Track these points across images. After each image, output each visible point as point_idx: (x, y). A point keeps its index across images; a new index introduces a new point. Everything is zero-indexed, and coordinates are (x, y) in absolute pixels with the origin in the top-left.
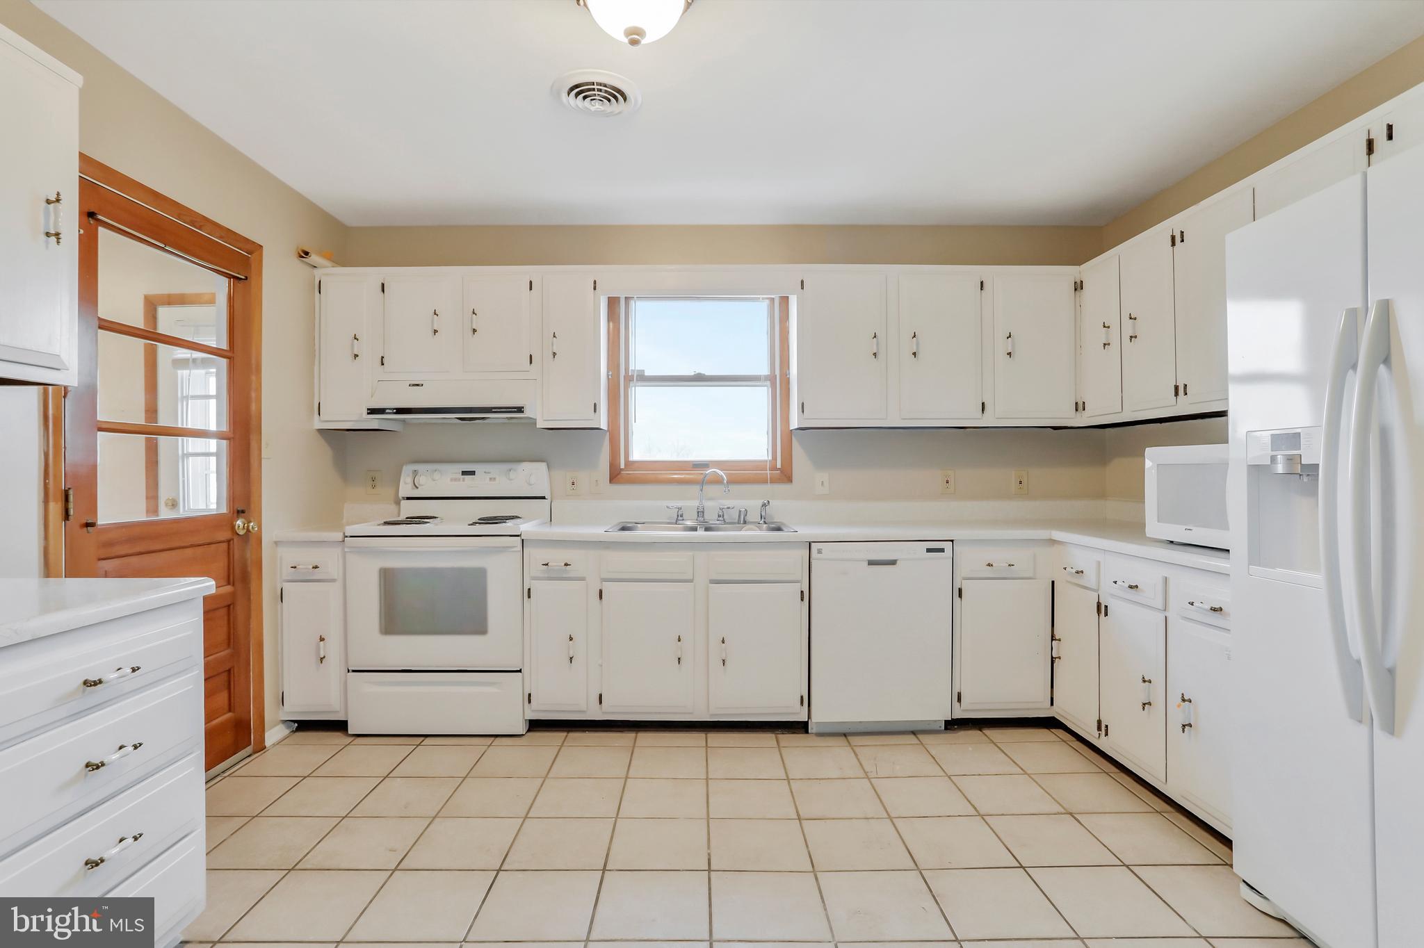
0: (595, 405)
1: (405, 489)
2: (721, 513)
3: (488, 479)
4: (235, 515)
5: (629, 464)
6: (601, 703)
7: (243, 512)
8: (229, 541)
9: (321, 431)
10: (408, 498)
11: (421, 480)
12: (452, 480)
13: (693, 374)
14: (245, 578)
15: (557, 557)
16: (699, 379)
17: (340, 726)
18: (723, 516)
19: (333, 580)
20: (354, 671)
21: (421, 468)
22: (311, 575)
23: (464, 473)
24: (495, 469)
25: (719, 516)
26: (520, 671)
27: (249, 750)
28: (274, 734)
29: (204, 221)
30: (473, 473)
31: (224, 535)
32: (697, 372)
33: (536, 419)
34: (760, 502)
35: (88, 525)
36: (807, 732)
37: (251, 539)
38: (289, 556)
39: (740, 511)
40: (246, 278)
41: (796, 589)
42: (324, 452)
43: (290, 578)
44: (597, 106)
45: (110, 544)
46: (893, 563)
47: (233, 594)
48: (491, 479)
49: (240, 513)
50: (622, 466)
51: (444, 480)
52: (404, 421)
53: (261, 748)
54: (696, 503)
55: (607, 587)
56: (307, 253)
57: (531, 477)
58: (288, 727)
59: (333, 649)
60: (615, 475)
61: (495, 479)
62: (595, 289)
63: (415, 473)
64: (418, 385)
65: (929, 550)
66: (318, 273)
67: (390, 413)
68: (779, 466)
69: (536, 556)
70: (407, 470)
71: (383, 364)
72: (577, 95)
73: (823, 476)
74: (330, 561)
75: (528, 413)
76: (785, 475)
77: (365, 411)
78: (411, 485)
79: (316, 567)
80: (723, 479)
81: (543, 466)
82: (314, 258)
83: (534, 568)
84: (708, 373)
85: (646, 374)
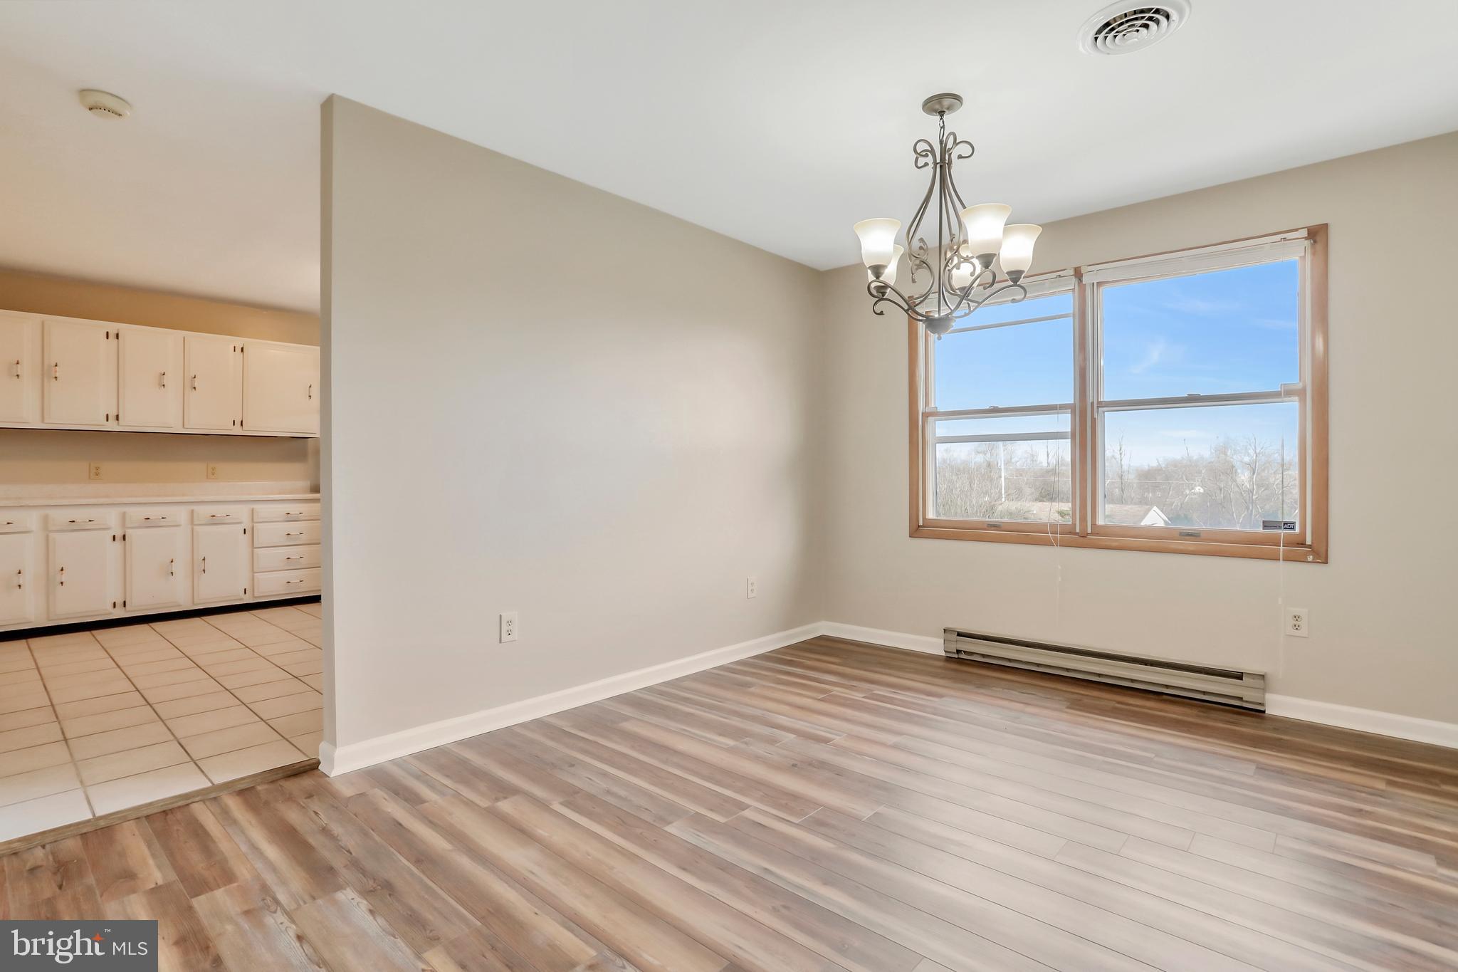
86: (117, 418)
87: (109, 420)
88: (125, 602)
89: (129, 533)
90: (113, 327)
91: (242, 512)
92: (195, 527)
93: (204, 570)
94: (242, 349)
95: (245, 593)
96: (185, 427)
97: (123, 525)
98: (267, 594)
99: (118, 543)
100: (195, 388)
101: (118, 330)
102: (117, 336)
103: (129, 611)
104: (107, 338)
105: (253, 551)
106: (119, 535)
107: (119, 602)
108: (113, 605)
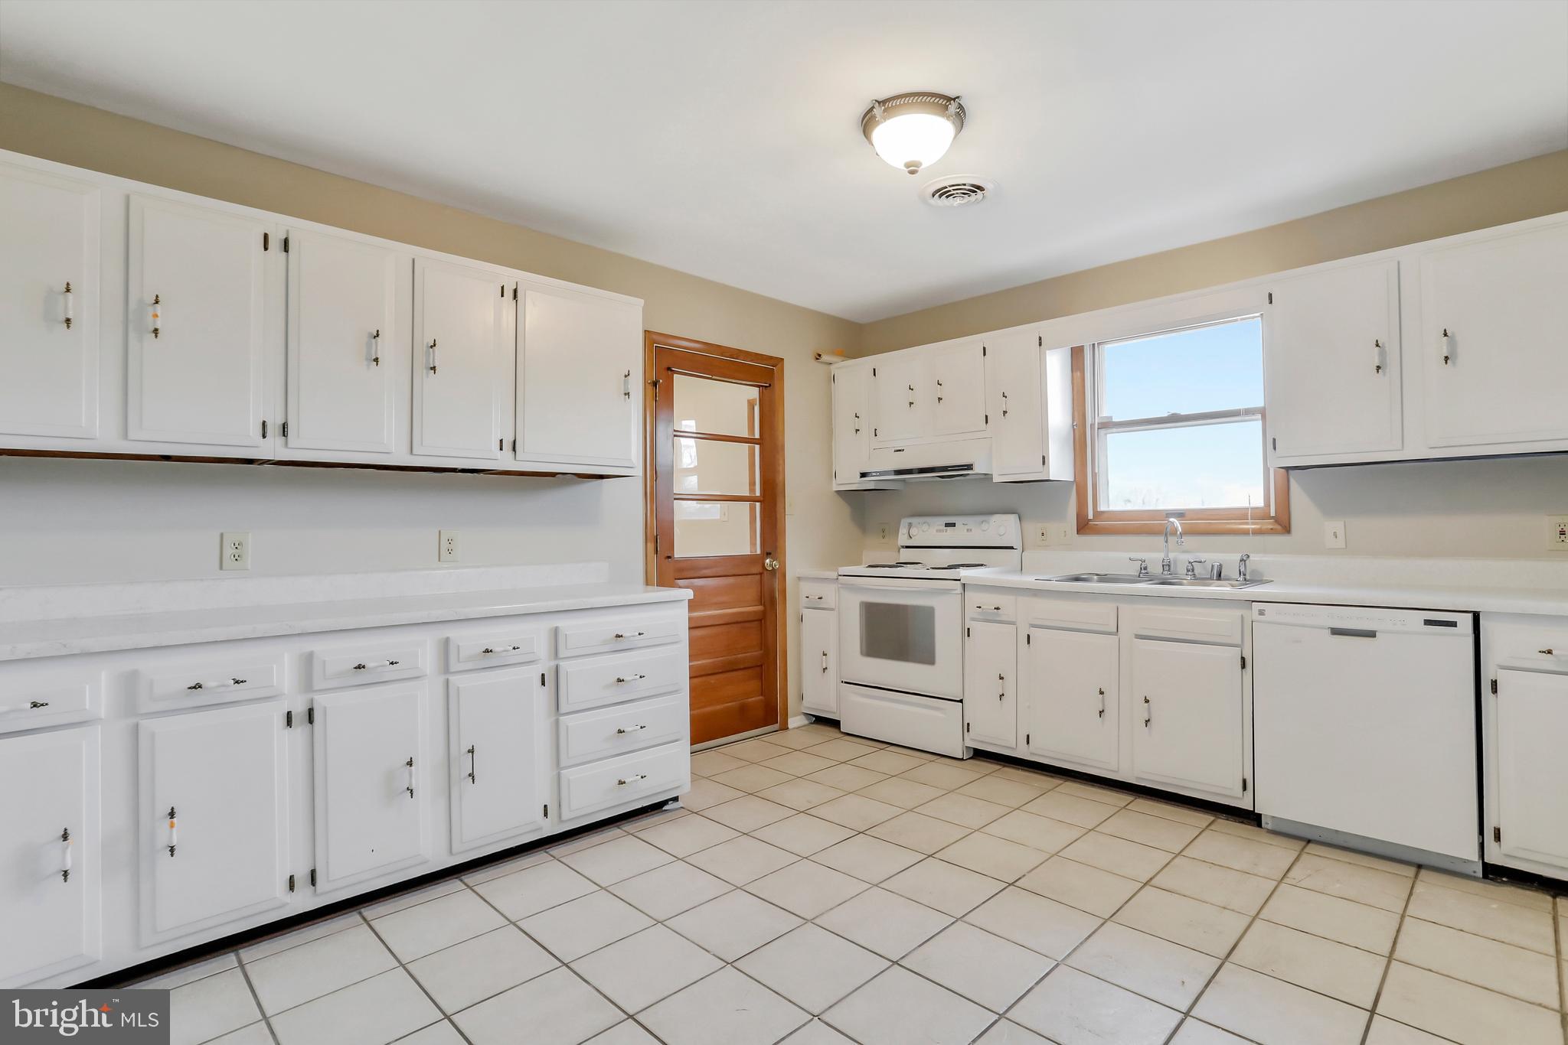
0: (1044, 458)
1: (903, 540)
2: (1190, 567)
3: (966, 531)
4: (765, 554)
5: (1098, 514)
6: (1028, 743)
7: (770, 554)
8: (761, 574)
9: (838, 492)
10: (907, 547)
11: (913, 531)
12: (937, 531)
13: (1166, 415)
14: (773, 601)
15: (989, 600)
16: (1174, 419)
17: (835, 724)
18: (1193, 571)
19: (832, 610)
20: (845, 682)
21: (915, 520)
22: (818, 604)
23: (947, 525)
24: (971, 521)
25: (1188, 571)
26: (961, 701)
27: (776, 726)
28: (795, 721)
29: (739, 353)
30: (953, 525)
31: (757, 569)
32: (1173, 412)
33: (992, 475)
34: (1238, 557)
35: (669, 557)
36: (1259, 825)
37: (778, 574)
38: (806, 588)
39: (1213, 566)
40: (770, 385)
41: (1236, 653)
42: (843, 509)
43: (808, 606)
44: (958, 201)
45: (681, 570)
46: (1372, 634)
47: (764, 612)
48: (968, 530)
49: (768, 554)
50: (1091, 516)
51: (929, 531)
52: (904, 480)
53: (784, 727)
54: (1162, 555)
55: (1036, 633)
56: (820, 355)
57: (1003, 529)
58: (808, 720)
59: (832, 662)
60: (1084, 526)
61: (971, 530)
62: (1040, 345)
63: (910, 525)
64: (900, 450)
65: (1428, 622)
66: (833, 369)
67: (874, 476)
68: (1273, 514)
69: (974, 598)
70: (904, 522)
71: (876, 435)
72: (940, 196)
73: (1336, 525)
74: (830, 593)
75: (978, 469)
76: (1283, 524)
77: (859, 475)
78: (906, 535)
79: (820, 598)
80: (1176, 530)
81: (1012, 519)
82: (824, 358)
83: (971, 612)
84: (1184, 412)
85: (1114, 420)
86: (284, 430)
87: (268, 434)
88: (313, 873)
89: (321, 701)
90: (278, 224)
91: (535, 636)
92: (452, 678)
93: (472, 776)
94: (515, 291)
95: (546, 814)
96: (414, 452)
97: (307, 682)
98: (583, 813)
99: (300, 730)
100: (434, 368)
101: (288, 231)
102: (286, 245)
103: (322, 894)
104: (266, 249)
105: (557, 722)
106: (299, 709)
107: (302, 874)
108: (286, 885)
